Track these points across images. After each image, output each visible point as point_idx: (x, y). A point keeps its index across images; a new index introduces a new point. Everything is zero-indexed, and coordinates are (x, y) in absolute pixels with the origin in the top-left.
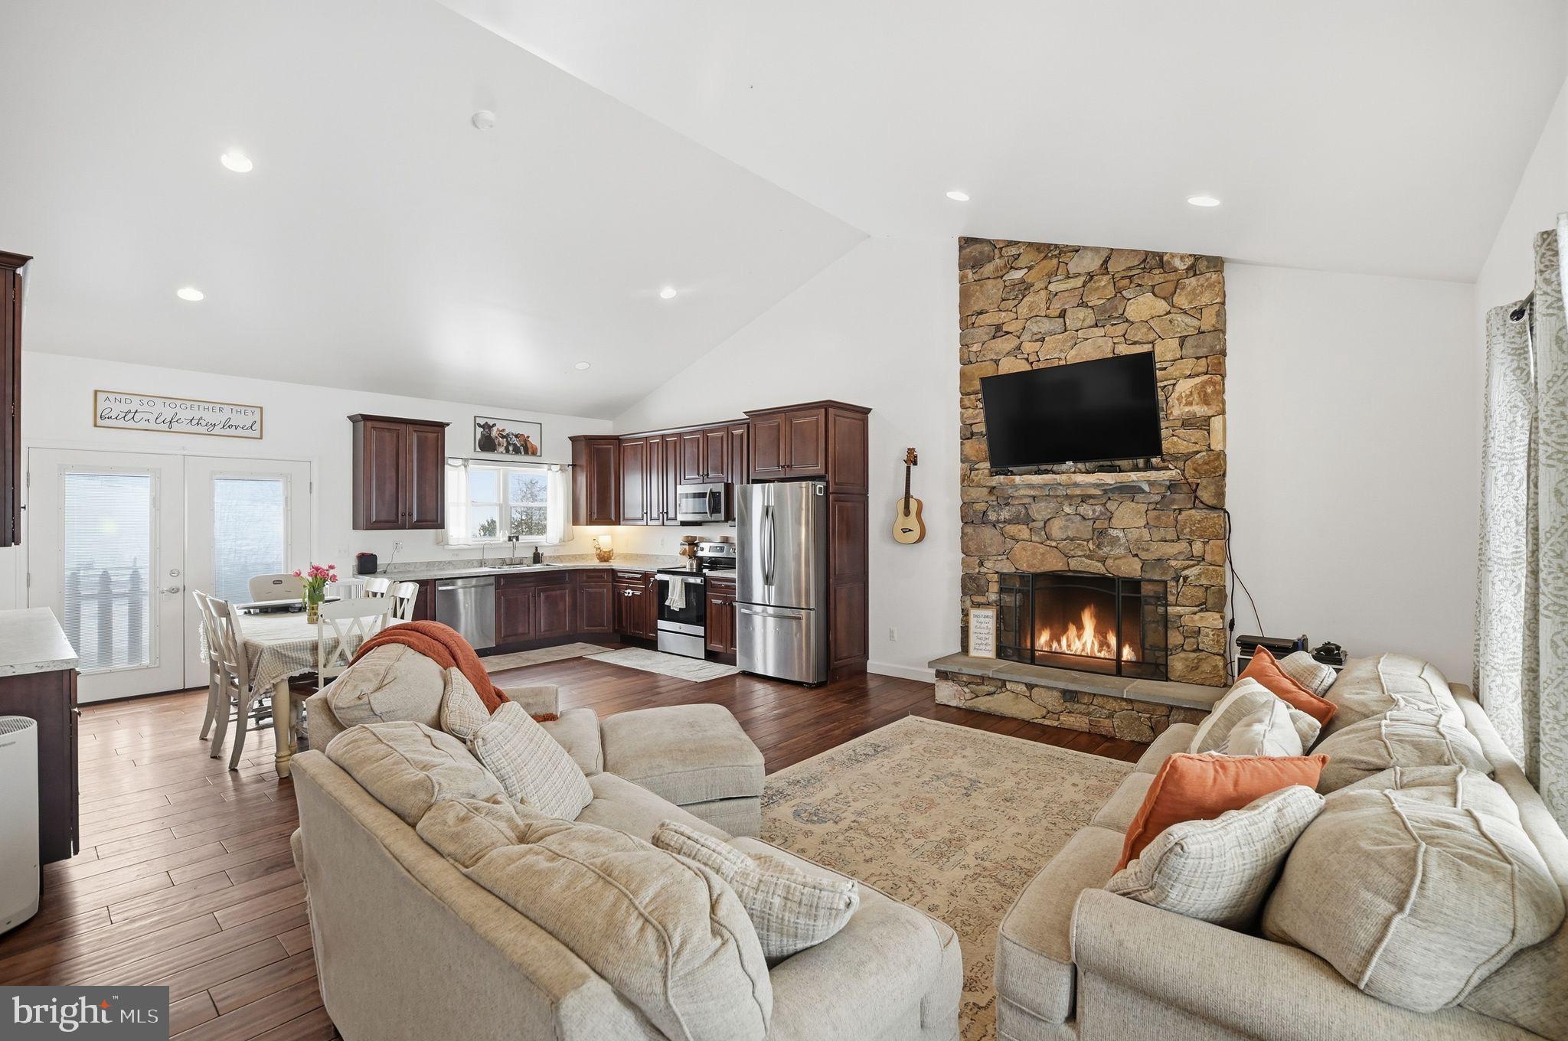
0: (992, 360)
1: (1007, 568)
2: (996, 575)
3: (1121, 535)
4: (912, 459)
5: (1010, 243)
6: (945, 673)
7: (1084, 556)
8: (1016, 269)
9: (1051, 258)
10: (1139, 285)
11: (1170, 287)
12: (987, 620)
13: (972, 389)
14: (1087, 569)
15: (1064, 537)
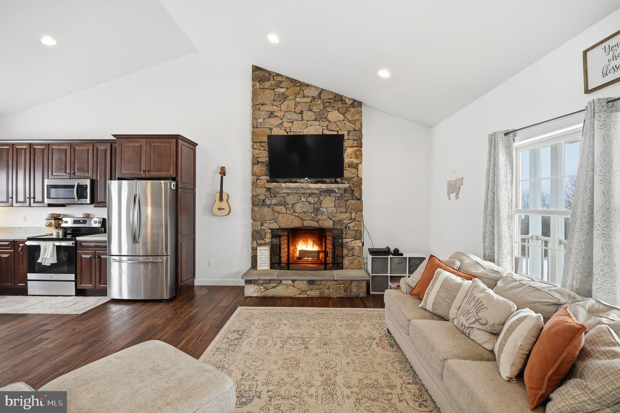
0: (268, 128)
1: (275, 226)
2: (270, 230)
3: (325, 210)
4: (223, 172)
5: (278, 75)
6: (250, 280)
7: (310, 220)
8: (281, 88)
9: (297, 86)
10: (333, 107)
11: (344, 110)
12: (266, 251)
13: (258, 140)
14: (312, 225)
15: (301, 212)
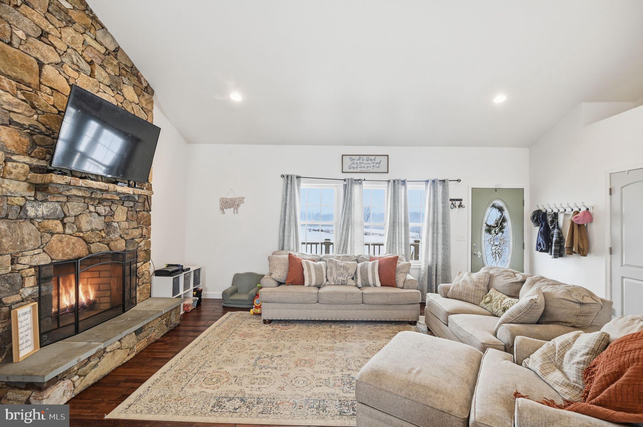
1: (43, 259)
2: (33, 269)
3: (118, 226)
7: (99, 242)
9: (88, 15)
10: (129, 79)
11: (139, 90)
12: (26, 316)
14: (101, 250)
15: (89, 229)
